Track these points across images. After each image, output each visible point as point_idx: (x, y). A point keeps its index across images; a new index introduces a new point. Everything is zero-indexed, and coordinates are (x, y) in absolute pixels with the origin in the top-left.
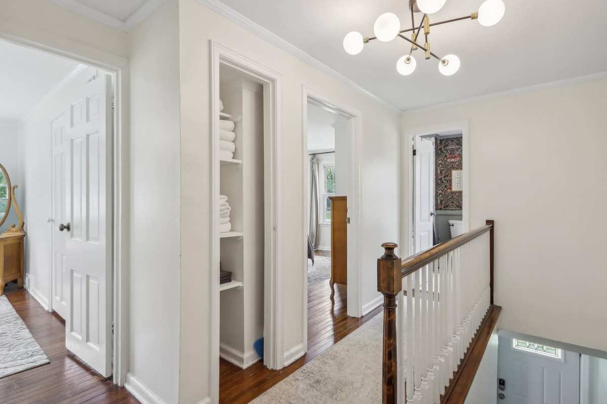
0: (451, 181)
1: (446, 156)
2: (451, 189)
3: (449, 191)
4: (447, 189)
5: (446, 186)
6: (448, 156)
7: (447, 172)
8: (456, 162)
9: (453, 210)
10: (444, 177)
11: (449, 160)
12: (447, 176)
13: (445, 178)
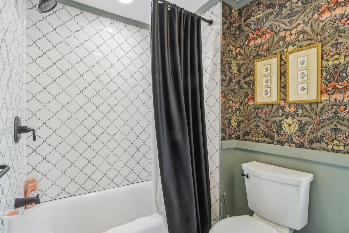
0: (253, 83)
1: (247, 37)
2: (253, 98)
3: (251, 103)
4: (249, 100)
5: (246, 95)
6: (251, 35)
7: (247, 68)
8: (265, 43)
9: (258, 141)
10: (244, 78)
11: (252, 43)
12: (248, 75)
13: (246, 80)
